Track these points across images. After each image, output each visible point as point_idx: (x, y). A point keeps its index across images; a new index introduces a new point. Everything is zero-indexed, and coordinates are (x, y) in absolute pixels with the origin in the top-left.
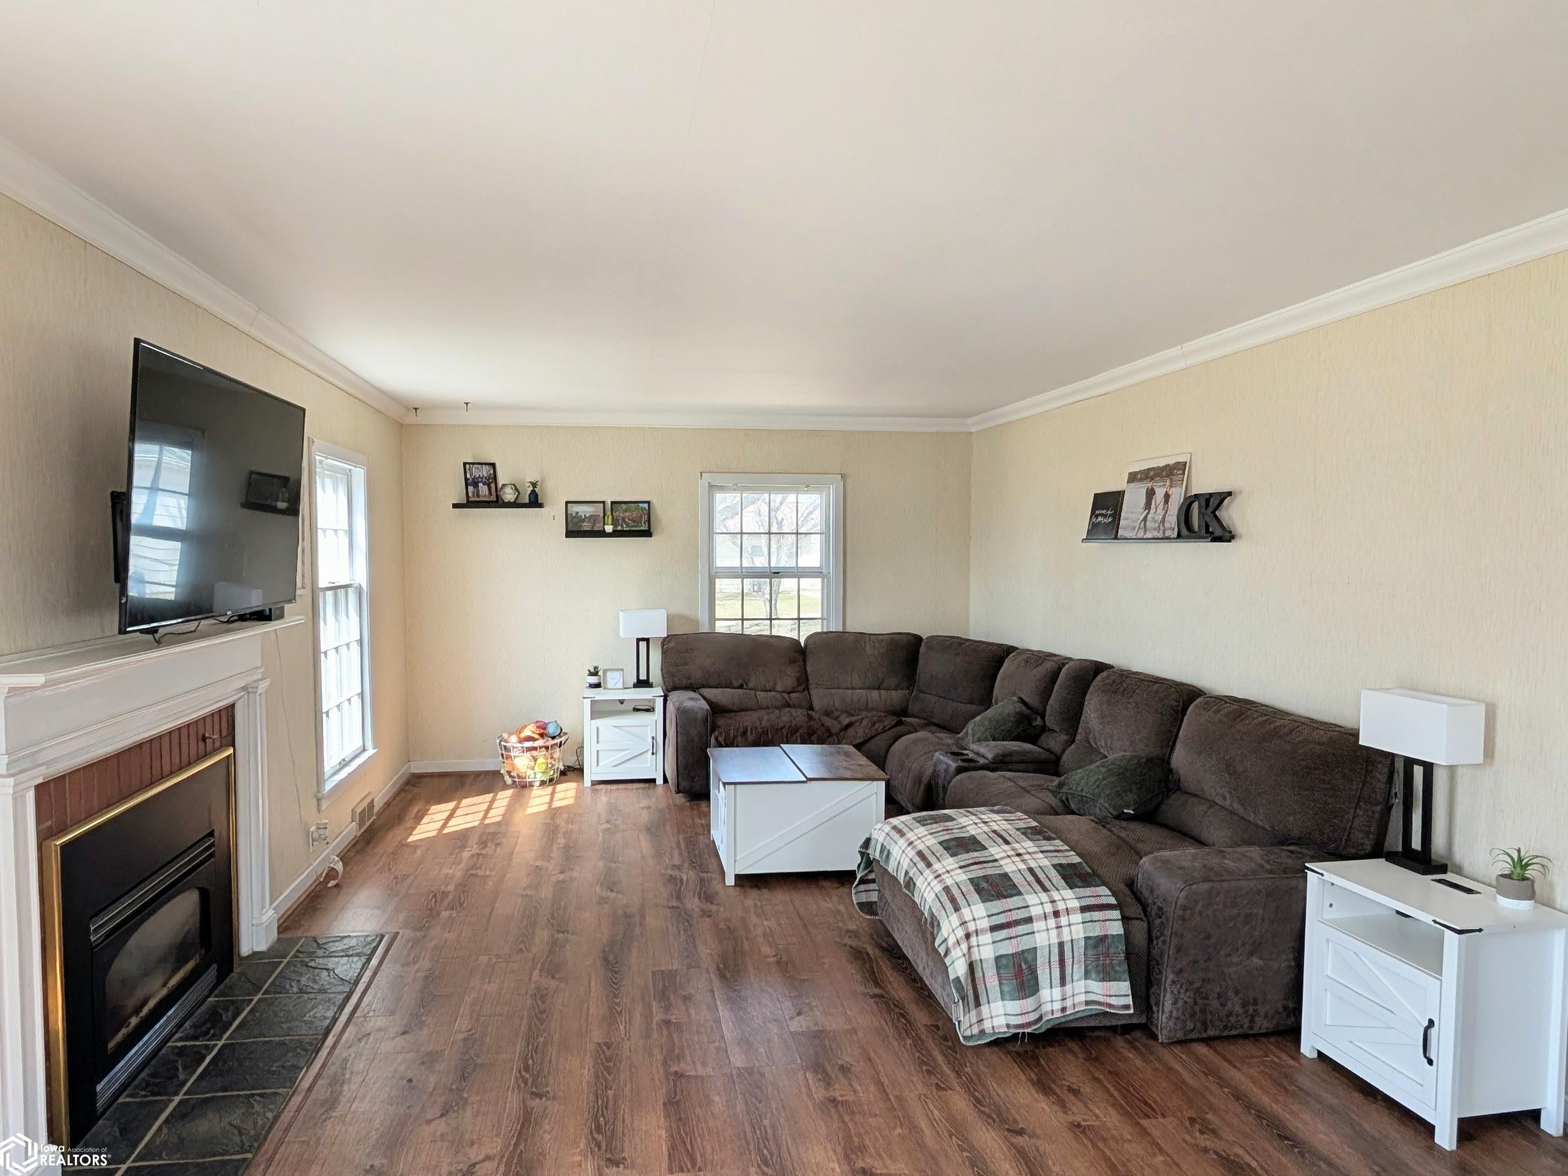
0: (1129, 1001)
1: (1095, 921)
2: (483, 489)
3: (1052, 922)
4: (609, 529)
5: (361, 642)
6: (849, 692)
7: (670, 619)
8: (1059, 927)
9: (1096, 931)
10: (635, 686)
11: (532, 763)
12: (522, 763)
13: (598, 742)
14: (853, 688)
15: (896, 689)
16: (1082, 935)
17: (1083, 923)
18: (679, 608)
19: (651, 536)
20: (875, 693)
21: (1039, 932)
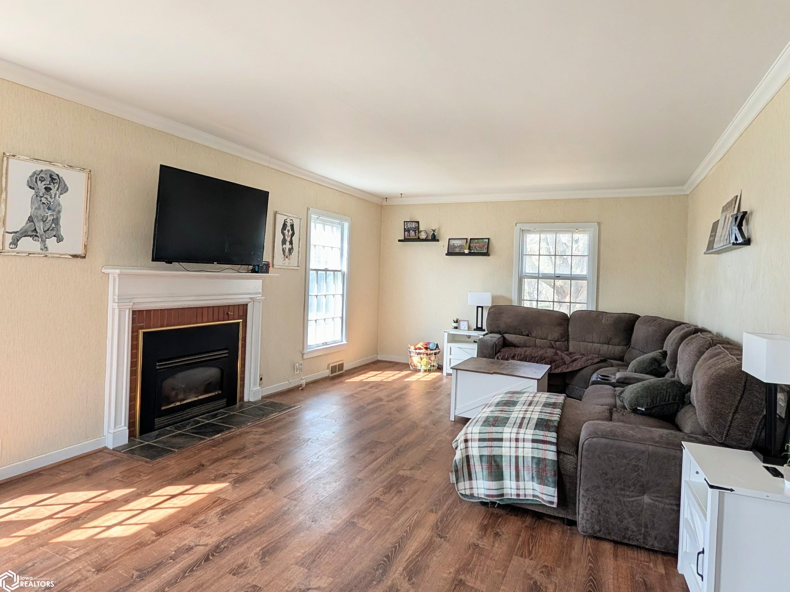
0: (555, 500)
1: (540, 449)
2: (412, 233)
3: (513, 444)
4: (467, 251)
5: (343, 295)
6: (591, 344)
7: (494, 298)
8: (517, 447)
9: (540, 454)
10: (475, 330)
11: (420, 360)
12: (416, 359)
13: (450, 354)
14: (593, 342)
15: (618, 345)
16: (530, 455)
17: (532, 448)
18: (500, 292)
19: (489, 256)
20: (606, 346)
21: (505, 447)
